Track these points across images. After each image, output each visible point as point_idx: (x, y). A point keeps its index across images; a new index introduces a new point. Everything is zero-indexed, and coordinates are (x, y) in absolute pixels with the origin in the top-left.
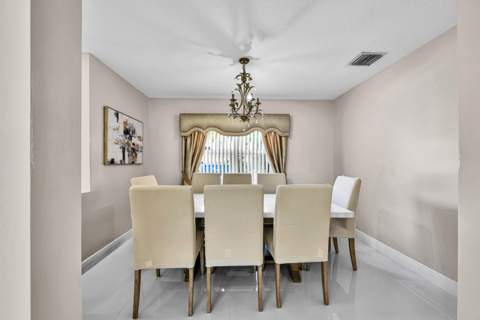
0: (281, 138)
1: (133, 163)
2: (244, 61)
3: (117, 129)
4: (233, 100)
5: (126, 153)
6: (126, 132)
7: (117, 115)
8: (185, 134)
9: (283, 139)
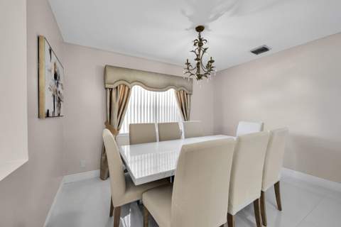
1: (59, 115)
2: (200, 29)
3: (50, 71)
5: (55, 103)
6: (54, 77)
7: (50, 52)
8: (110, 86)
9: (188, 95)
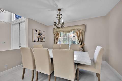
0: (82, 32)
1: (42, 41)
2: (59, 10)
3: (37, 34)
4: (55, 22)
5: (39, 39)
6: (39, 34)
7: (36, 31)
8: (54, 34)
9: (83, 33)
